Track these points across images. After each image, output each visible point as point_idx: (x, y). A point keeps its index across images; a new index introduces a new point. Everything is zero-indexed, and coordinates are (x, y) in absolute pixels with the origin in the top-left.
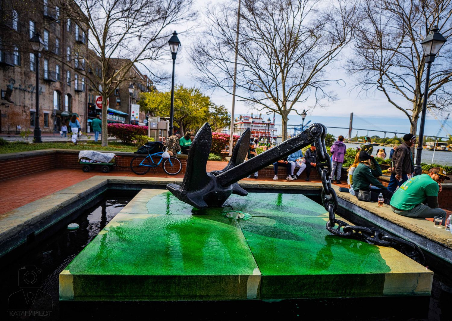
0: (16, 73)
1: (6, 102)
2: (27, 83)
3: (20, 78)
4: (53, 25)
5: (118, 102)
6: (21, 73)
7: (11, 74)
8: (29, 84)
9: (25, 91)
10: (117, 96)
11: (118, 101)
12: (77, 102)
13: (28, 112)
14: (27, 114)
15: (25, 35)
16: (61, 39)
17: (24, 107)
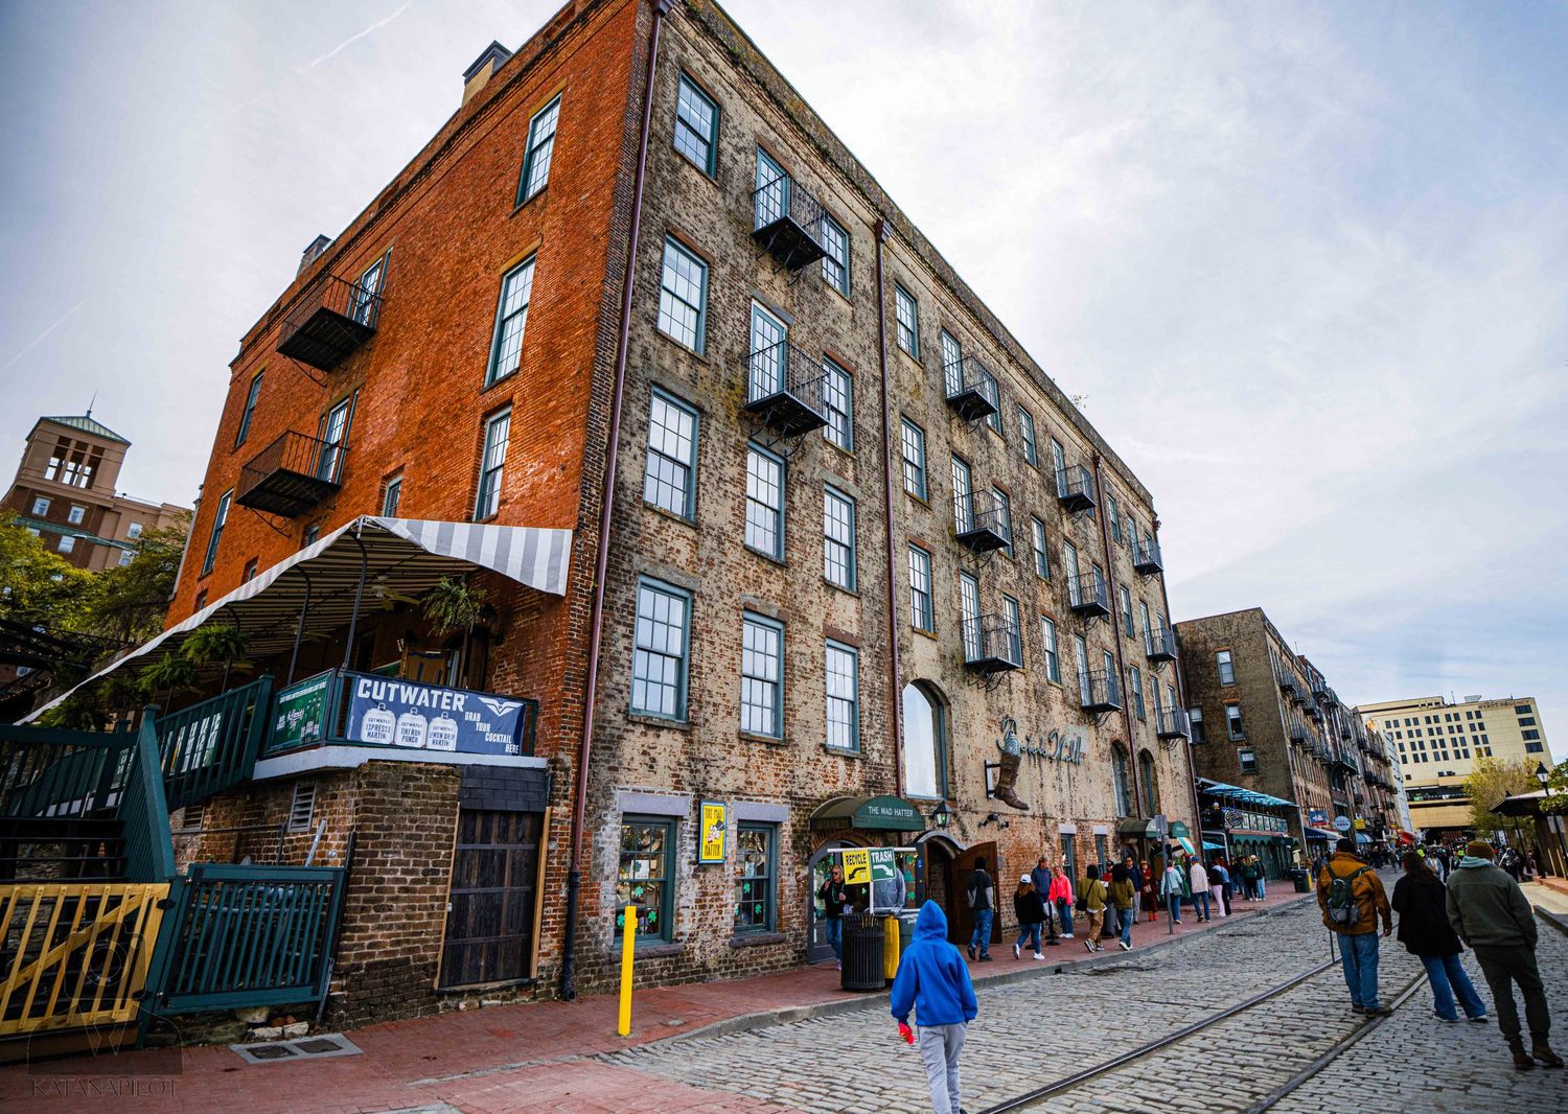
0: (1015, 696)
1: (1001, 806)
2: (1043, 728)
3: (1026, 712)
4: (1081, 524)
5: (1246, 764)
6: (1027, 691)
7: (1003, 702)
8: (1049, 728)
9: (1041, 756)
10: (1238, 743)
11: (1247, 758)
12: (1168, 776)
13: (1055, 837)
14: (1052, 848)
15: (1024, 563)
16: (1104, 565)
17: (1045, 817)
